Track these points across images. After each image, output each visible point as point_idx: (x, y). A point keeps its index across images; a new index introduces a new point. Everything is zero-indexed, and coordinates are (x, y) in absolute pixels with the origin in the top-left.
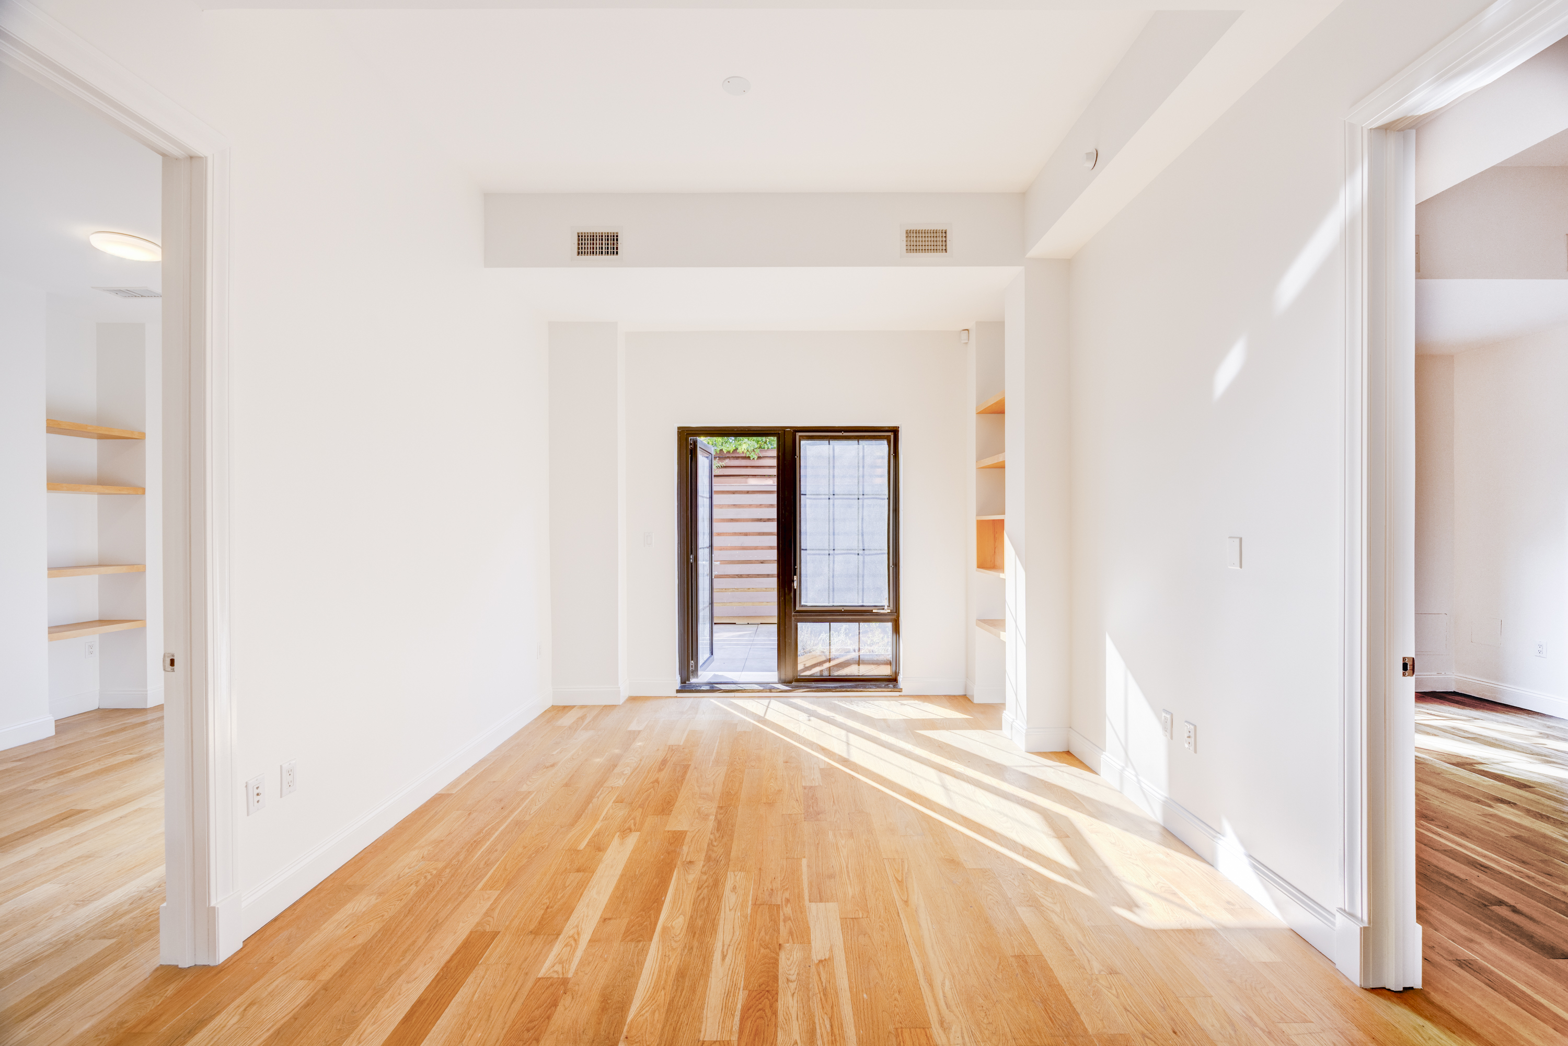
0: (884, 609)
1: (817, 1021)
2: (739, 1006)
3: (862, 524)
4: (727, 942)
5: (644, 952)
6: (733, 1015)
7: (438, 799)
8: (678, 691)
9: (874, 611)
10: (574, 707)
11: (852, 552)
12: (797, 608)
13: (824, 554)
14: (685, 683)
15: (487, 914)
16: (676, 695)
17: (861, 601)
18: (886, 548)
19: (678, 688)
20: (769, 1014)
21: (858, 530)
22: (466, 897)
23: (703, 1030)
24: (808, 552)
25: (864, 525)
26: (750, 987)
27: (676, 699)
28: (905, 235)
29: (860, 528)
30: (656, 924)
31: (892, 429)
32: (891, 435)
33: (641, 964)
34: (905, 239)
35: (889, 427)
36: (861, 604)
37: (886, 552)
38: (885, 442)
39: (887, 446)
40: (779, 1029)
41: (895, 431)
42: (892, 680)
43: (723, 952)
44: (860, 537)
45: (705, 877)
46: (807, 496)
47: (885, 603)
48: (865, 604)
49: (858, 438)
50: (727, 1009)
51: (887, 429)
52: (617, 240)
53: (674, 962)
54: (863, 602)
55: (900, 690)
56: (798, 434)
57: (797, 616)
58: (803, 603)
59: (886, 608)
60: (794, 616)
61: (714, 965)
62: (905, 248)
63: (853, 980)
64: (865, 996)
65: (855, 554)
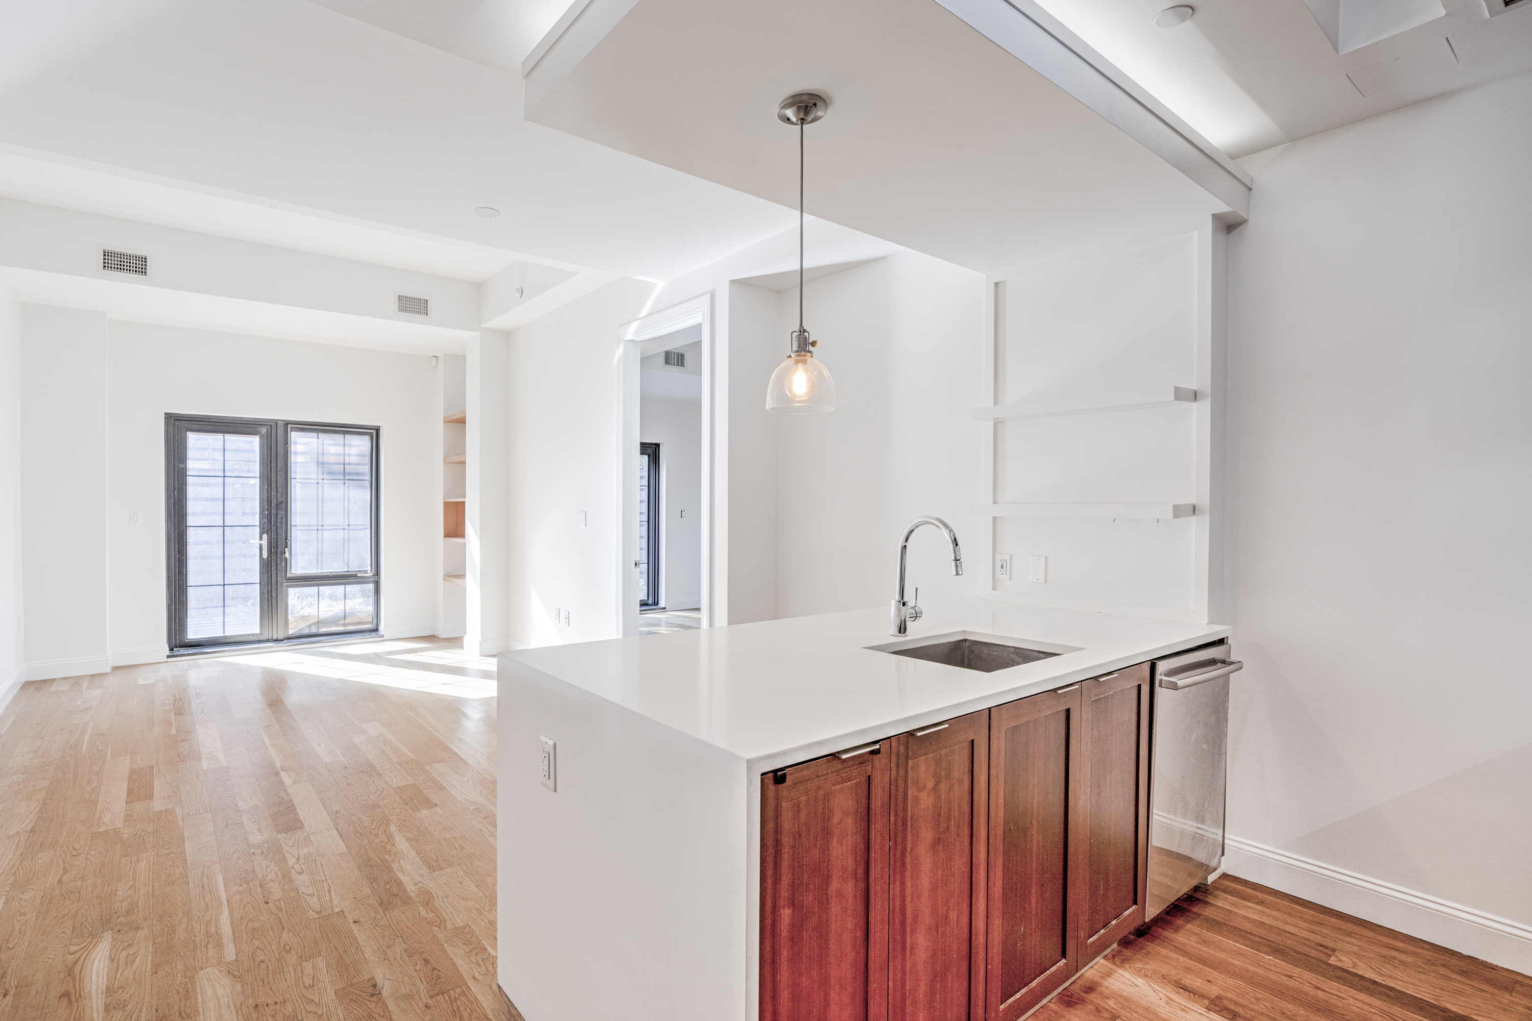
0: (367, 573)
3: (349, 504)
8: (168, 657)
9: (358, 575)
10: (54, 680)
11: (339, 527)
12: (288, 575)
13: (313, 530)
14: (173, 650)
16: (166, 660)
17: (346, 568)
18: (369, 524)
19: (168, 654)
21: (344, 509)
24: (298, 528)
25: (350, 505)
27: (167, 663)
28: (397, 298)
29: (346, 507)
31: (374, 427)
32: (375, 434)
34: (397, 301)
35: (372, 426)
36: (347, 570)
37: (369, 527)
38: (367, 438)
39: (369, 441)
41: (377, 430)
42: (374, 630)
44: (346, 515)
46: (297, 480)
47: (369, 568)
48: (350, 570)
49: (344, 434)
51: (370, 427)
52: (146, 262)
54: (348, 568)
55: (382, 636)
56: (290, 427)
57: (288, 582)
58: (292, 572)
59: (369, 571)
60: (285, 583)
62: (397, 307)
65: (341, 529)
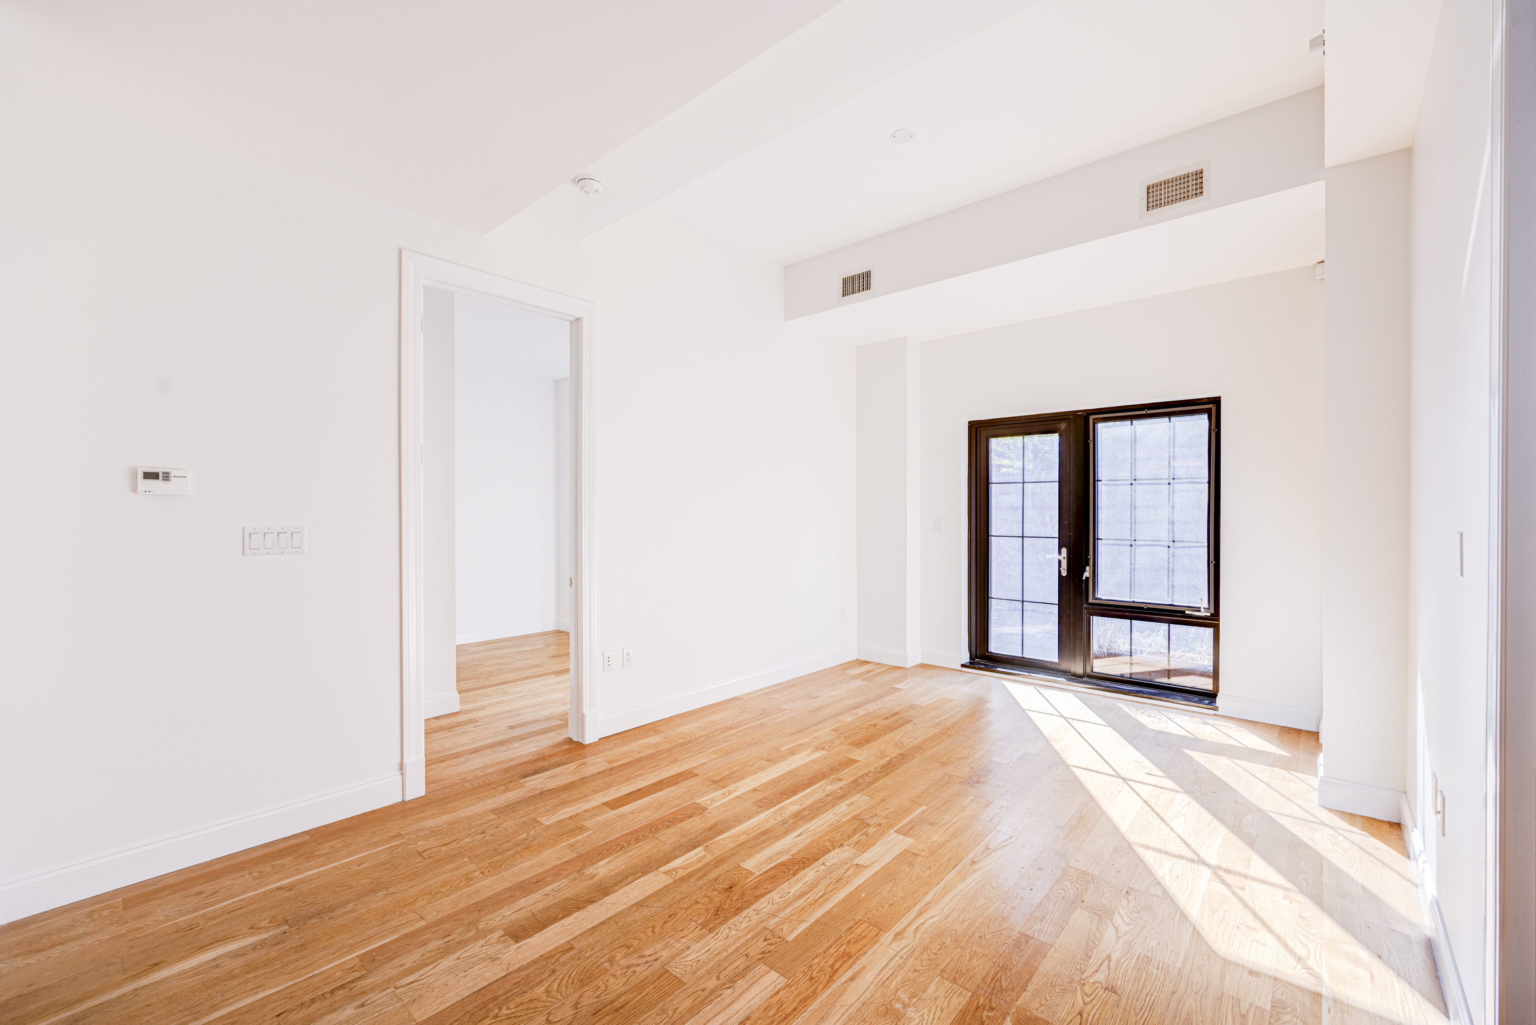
0: (1200, 611)
1: (814, 890)
2: (779, 861)
3: (1171, 511)
4: (810, 829)
5: (758, 813)
6: (770, 863)
7: (736, 699)
8: (963, 666)
9: (1187, 612)
10: (872, 662)
11: (1161, 543)
12: (1090, 601)
13: (1126, 545)
14: (974, 660)
15: (701, 765)
16: (964, 669)
17: (1170, 600)
18: (1206, 541)
19: (967, 660)
20: (791, 872)
21: (1167, 519)
22: (700, 753)
23: (746, 862)
24: (1102, 541)
25: (1174, 513)
26: (796, 856)
28: (1145, 190)
29: (1170, 517)
30: (780, 803)
31: (1213, 400)
32: (1212, 407)
33: (750, 818)
35: (1209, 399)
36: (1169, 603)
37: (1206, 545)
38: (1206, 416)
39: (1207, 421)
40: (787, 882)
41: (1216, 401)
42: (1210, 697)
43: (802, 833)
44: (1170, 527)
45: (839, 791)
46: (1102, 481)
47: (1201, 605)
48: (1175, 604)
49: (1169, 415)
50: (770, 859)
51: (1205, 400)
52: (870, 276)
53: (767, 826)
54: (1172, 601)
55: (1216, 709)
56: (1092, 418)
57: (1089, 609)
58: (1097, 596)
59: (1204, 610)
60: (1086, 609)
61: (788, 837)
62: (1145, 206)
63: (866, 884)
64: (863, 895)
65: (1165, 546)
